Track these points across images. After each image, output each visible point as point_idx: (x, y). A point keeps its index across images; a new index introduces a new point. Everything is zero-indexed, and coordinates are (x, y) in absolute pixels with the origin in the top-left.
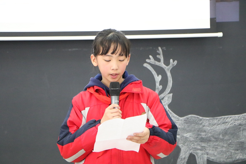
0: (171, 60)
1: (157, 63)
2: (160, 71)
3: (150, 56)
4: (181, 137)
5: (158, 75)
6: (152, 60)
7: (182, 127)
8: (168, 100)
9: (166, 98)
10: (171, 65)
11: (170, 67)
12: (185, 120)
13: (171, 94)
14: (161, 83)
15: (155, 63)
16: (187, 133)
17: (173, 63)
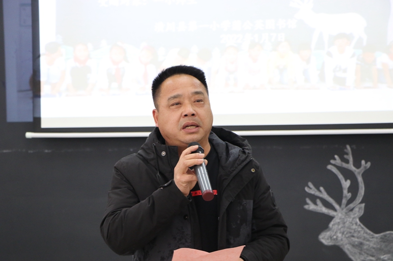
0: (363, 162)
1: (345, 165)
2: (348, 174)
3: (336, 156)
4: (377, 260)
5: (346, 180)
6: (337, 160)
7: (379, 246)
8: (359, 211)
9: (357, 209)
10: (362, 167)
11: (362, 170)
12: (381, 238)
13: (363, 205)
14: (350, 190)
15: (342, 165)
16: (384, 255)
17: (365, 165)
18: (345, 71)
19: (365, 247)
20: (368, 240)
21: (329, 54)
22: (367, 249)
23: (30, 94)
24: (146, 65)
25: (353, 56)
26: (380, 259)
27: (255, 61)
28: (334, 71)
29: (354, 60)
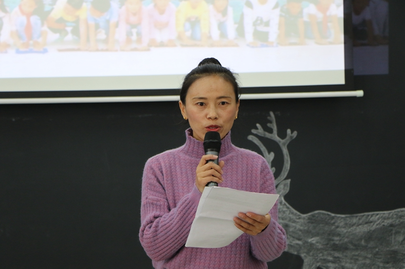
0: (289, 131)
1: (268, 135)
3: (258, 125)
4: (304, 244)
5: (269, 153)
6: (259, 130)
7: (306, 228)
8: (284, 189)
9: (281, 186)
10: (288, 137)
11: (287, 140)
12: (309, 219)
13: (289, 181)
14: (273, 164)
15: (265, 135)
16: (312, 238)
17: (291, 134)
18: (267, 24)
19: (291, 229)
20: (294, 222)
21: (249, 4)
22: (293, 232)
24: (28, 16)
25: (276, 6)
26: (307, 242)
27: (162, 12)
28: (255, 24)
29: (278, 11)
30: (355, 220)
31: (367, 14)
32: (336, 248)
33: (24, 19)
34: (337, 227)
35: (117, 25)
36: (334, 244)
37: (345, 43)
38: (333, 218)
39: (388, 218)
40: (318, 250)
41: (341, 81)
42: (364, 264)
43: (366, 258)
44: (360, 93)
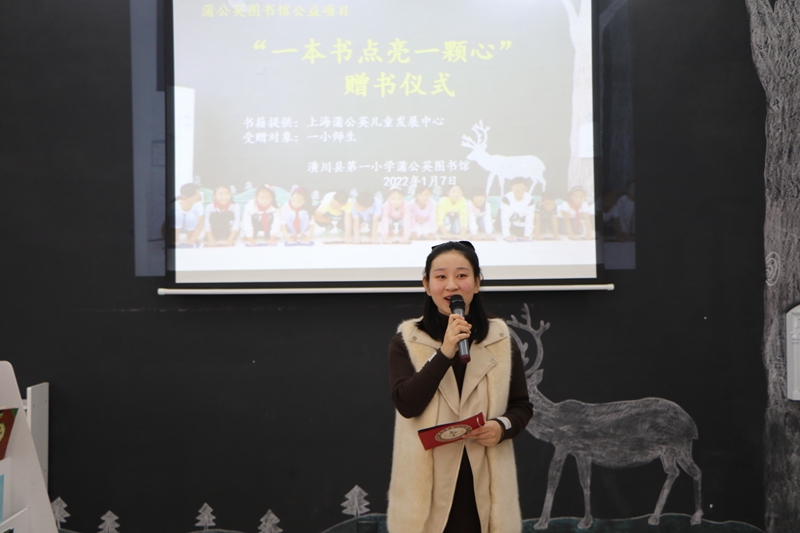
0: (542, 322)
1: (522, 326)
3: (512, 316)
4: (556, 431)
5: (523, 343)
6: (514, 321)
7: (558, 417)
8: (537, 378)
9: (535, 376)
10: (541, 329)
11: (541, 331)
12: (561, 407)
13: (542, 371)
14: (528, 354)
15: (519, 326)
16: (563, 426)
17: (544, 325)
18: (523, 219)
19: (543, 418)
20: (547, 410)
21: (506, 201)
22: (546, 420)
23: (162, 244)
24: (297, 210)
25: (531, 203)
26: (558, 430)
27: (423, 207)
28: (511, 219)
29: (533, 208)
30: (604, 409)
31: (615, 212)
32: (586, 435)
33: (293, 213)
34: (588, 416)
35: (380, 219)
36: (585, 433)
37: (597, 239)
38: (584, 407)
39: (635, 407)
40: (569, 437)
41: (593, 275)
42: (612, 451)
43: (614, 445)
44: (611, 287)
